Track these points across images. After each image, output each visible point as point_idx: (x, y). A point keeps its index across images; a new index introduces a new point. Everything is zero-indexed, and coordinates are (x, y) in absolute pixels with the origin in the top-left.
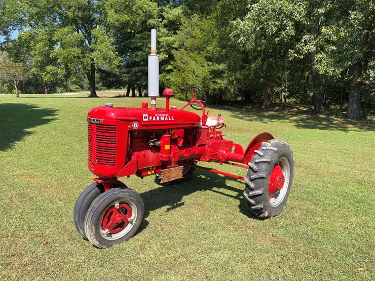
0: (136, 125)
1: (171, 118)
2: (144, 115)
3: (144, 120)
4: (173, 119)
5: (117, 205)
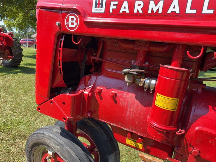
5: (50, 153)
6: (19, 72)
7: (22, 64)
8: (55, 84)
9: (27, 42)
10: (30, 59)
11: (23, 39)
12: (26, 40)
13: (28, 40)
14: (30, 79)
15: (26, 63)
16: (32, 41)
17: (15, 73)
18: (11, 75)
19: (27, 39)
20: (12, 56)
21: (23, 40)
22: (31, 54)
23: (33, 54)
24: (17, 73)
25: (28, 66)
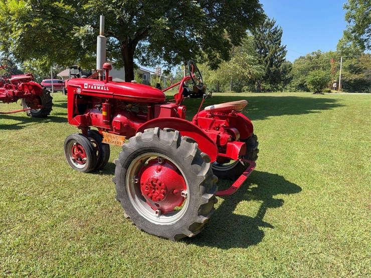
0: (79, 91)
1: (106, 88)
2: (85, 84)
3: (85, 87)
4: (108, 90)
5: (75, 144)
6: (49, 121)
7: (51, 114)
8: (75, 112)
9: (52, 84)
10: (60, 108)
11: (46, 80)
12: (50, 82)
13: (53, 81)
14: (61, 127)
15: (55, 112)
16: (59, 82)
17: (46, 122)
18: (43, 124)
19: (51, 80)
20: (41, 105)
21: (45, 82)
22: (61, 102)
23: (62, 102)
24: (47, 122)
25: (58, 116)
